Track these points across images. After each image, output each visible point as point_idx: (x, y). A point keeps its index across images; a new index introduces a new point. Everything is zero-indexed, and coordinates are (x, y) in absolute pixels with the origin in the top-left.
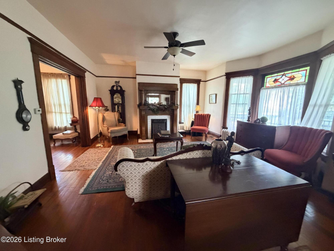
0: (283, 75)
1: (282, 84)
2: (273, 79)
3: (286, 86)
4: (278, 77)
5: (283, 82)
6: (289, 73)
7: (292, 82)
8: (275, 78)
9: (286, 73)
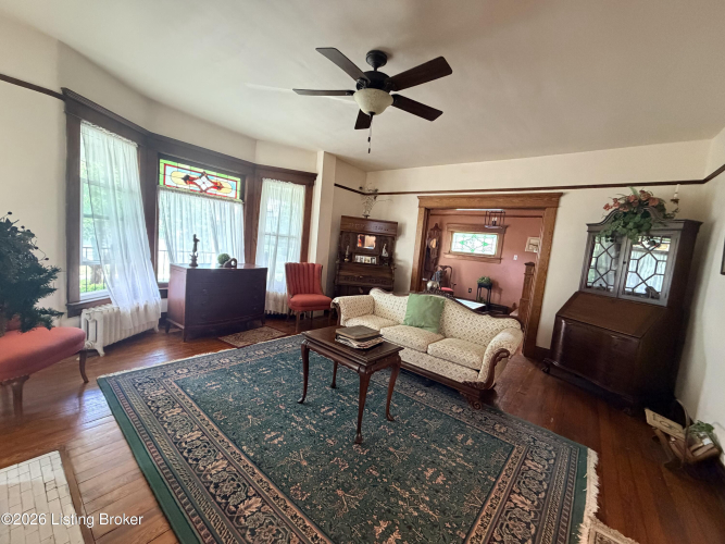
0: (203, 174)
1: (202, 191)
2: (183, 175)
3: (208, 197)
4: (193, 175)
5: (204, 188)
6: (216, 177)
7: (219, 193)
8: (188, 173)
9: (208, 172)
